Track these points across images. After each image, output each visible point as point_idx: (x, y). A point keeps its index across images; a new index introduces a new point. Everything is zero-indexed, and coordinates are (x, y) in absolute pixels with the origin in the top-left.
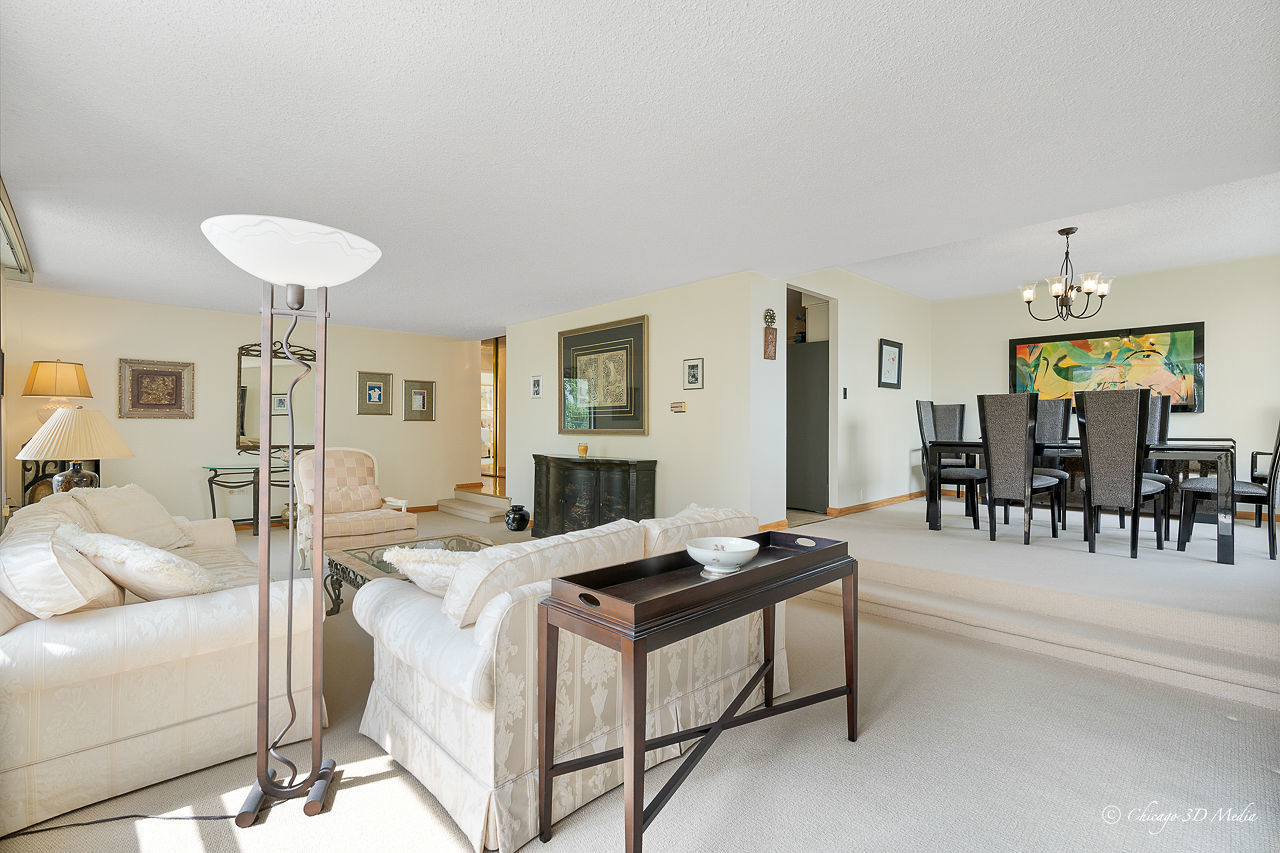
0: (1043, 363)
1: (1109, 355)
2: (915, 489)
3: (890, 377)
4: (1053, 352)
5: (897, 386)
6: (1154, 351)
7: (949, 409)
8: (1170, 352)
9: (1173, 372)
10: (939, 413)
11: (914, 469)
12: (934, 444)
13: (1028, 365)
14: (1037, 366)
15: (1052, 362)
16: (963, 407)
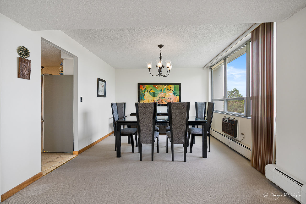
0: (146, 91)
1: (161, 90)
2: (111, 131)
3: (101, 93)
4: (149, 87)
5: (104, 96)
6: (171, 89)
7: (121, 104)
8: (174, 90)
9: (175, 95)
10: (118, 105)
11: (110, 125)
12: (118, 122)
13: (142, 91)
14: (145, 92)
15: (149, 91)
16: (125, 103)
